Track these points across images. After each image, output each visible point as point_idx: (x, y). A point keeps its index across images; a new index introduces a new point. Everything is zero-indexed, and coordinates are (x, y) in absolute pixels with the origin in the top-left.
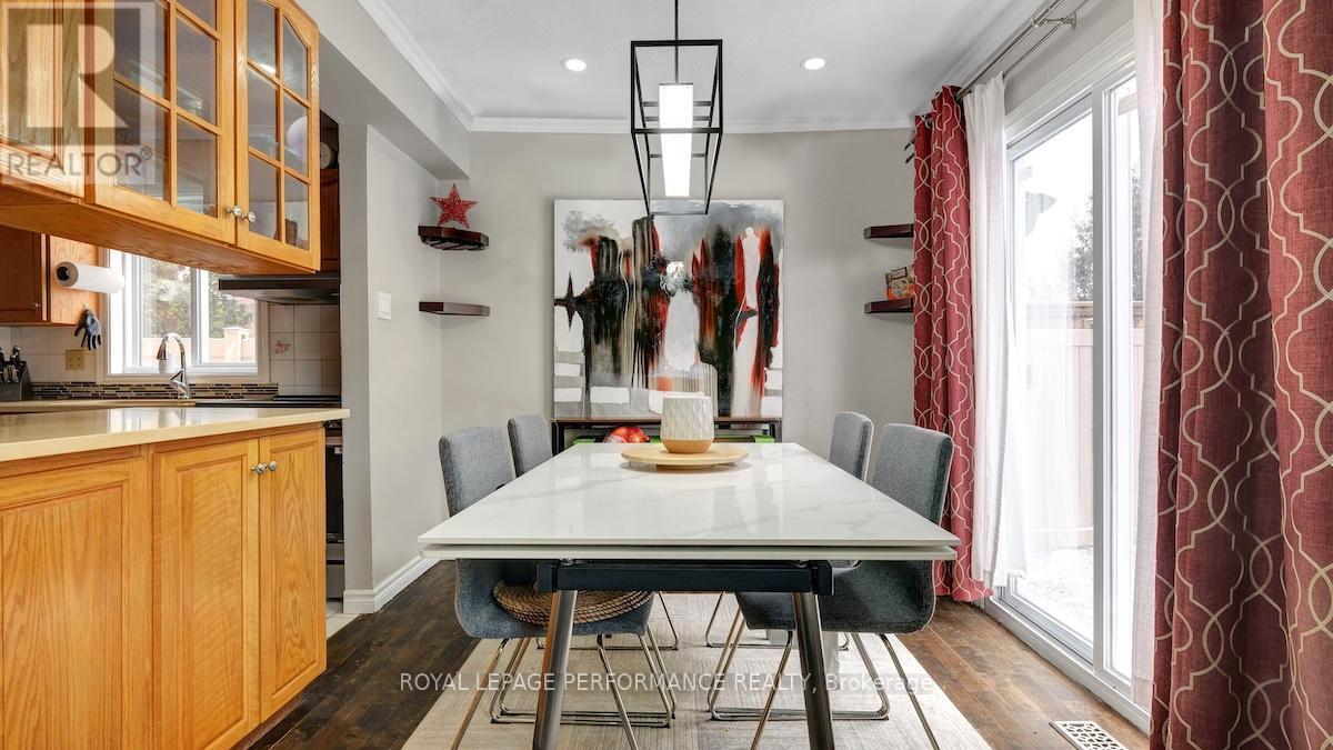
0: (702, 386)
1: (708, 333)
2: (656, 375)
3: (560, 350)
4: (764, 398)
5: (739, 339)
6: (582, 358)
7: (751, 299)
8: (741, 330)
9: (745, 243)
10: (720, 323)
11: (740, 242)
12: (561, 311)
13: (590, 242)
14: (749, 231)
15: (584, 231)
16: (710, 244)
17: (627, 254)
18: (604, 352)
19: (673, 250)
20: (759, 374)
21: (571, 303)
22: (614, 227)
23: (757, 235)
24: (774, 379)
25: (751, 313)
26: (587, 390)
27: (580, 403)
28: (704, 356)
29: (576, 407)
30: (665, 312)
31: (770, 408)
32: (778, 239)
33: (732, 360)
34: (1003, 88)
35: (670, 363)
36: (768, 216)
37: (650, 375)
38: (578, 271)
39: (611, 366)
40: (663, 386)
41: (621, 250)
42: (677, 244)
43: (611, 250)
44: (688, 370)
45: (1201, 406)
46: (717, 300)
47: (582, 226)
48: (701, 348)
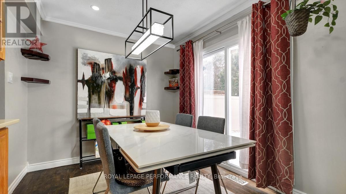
0: (125, 107)
1: (127, 93)
2: (112, 104)
3: (80, 96)
4: (142, 110)
5: (135, 95)
6: (87, 99)
7: (139, 84)
8: (136, 93)
9: (137, 69)
10: (130, 90)
11: (136, 69)
12: (80, 85)
13: (90, 64)
14: (138, 66)
15: (88, 60)
16: (128, 69)
17: (103, 69)
18: (95, 97)
19: (117, 69)
20: (140, 104)
21: (84, 82)
22: (99, 60)
23: (140, 68)
24: (144, 105)
25: (139, 88)
26: (89, 109)
27: (87, 113)
28: (126, 99)
29: (86, 114)
30: (115, 86)
31: (143, 113)
32: (145, 69)
33: (133, 100)
34: (203, 43)
35: (116, 101)
36: (143, 63)
37: (110, 105)
38: (86, 72)
39: (98, 102)
40: (114, 107)
41: (101, 67)
42: (119, 68)
43: (98, 67)
44: (121, 103)
45: (262, 110)
46: (130, 84)
47: (87, 58)
48: (125, 97)
